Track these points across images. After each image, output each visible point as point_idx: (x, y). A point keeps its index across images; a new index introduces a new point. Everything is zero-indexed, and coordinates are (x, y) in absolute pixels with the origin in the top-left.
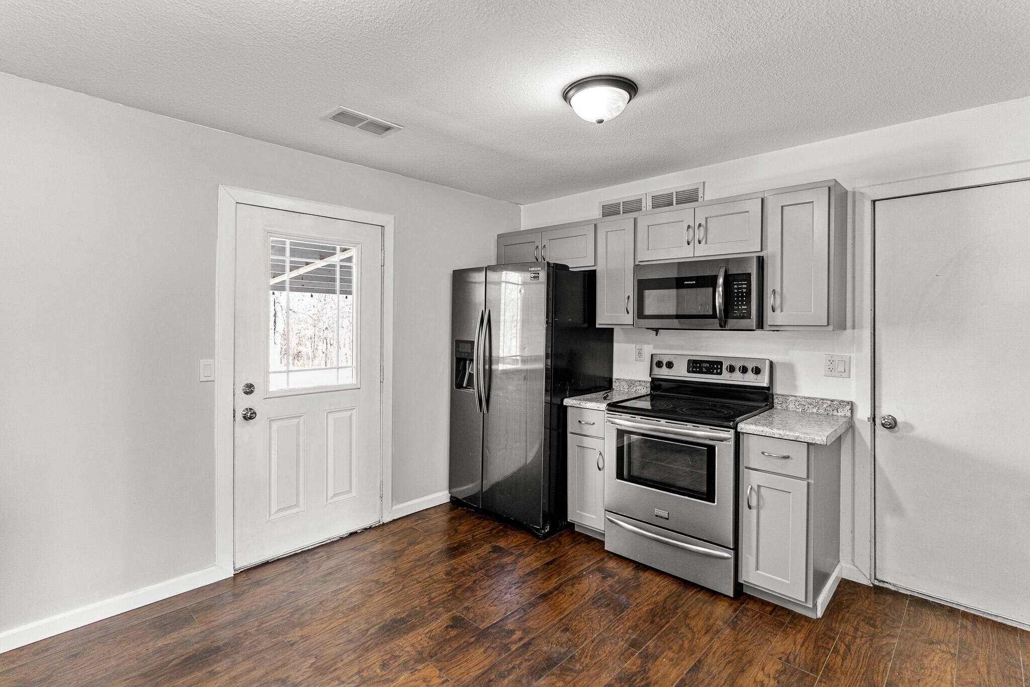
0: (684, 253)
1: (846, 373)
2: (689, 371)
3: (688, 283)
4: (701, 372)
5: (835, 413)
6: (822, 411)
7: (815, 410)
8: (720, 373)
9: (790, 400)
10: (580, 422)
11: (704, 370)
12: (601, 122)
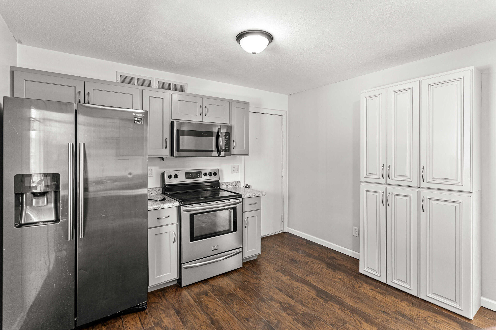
0: (198, 119)
1: (237, 172)
2: (186, 178)
3: (204, 134)
4: (192, 178)
5: (236, 186)
6: (232, 186)
7: (230, 187)
8: (201, 177)
9: (223, 184)
10: (158, 218)
11: (194, 177)
12: (254, 53)
